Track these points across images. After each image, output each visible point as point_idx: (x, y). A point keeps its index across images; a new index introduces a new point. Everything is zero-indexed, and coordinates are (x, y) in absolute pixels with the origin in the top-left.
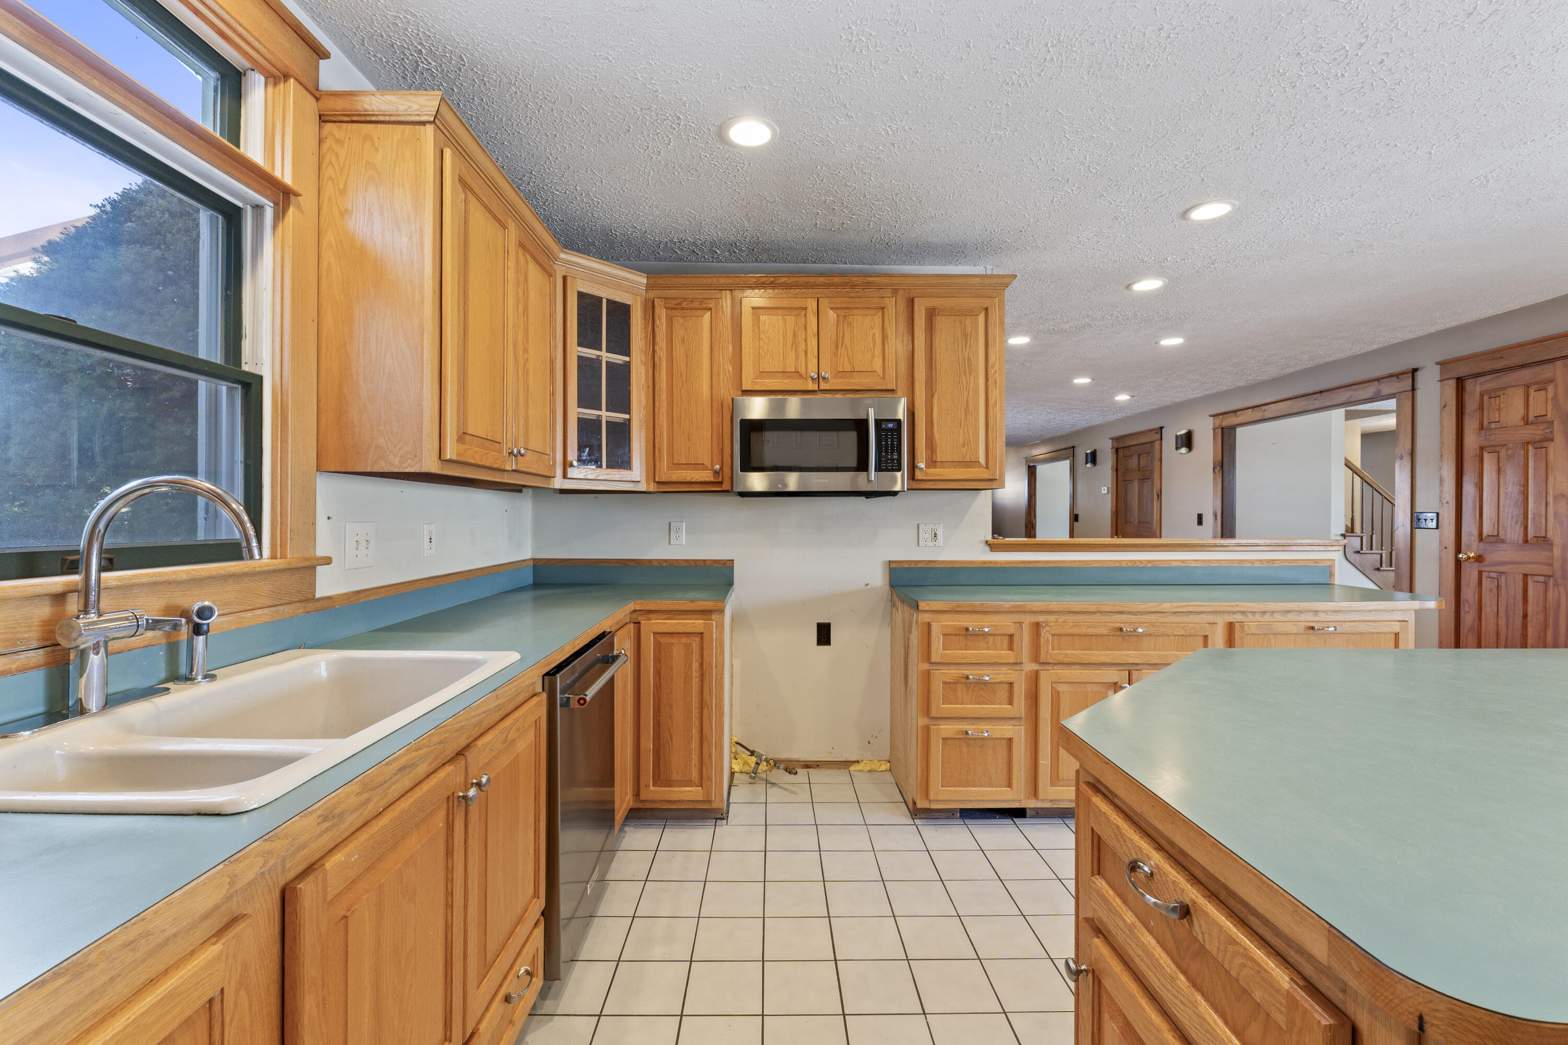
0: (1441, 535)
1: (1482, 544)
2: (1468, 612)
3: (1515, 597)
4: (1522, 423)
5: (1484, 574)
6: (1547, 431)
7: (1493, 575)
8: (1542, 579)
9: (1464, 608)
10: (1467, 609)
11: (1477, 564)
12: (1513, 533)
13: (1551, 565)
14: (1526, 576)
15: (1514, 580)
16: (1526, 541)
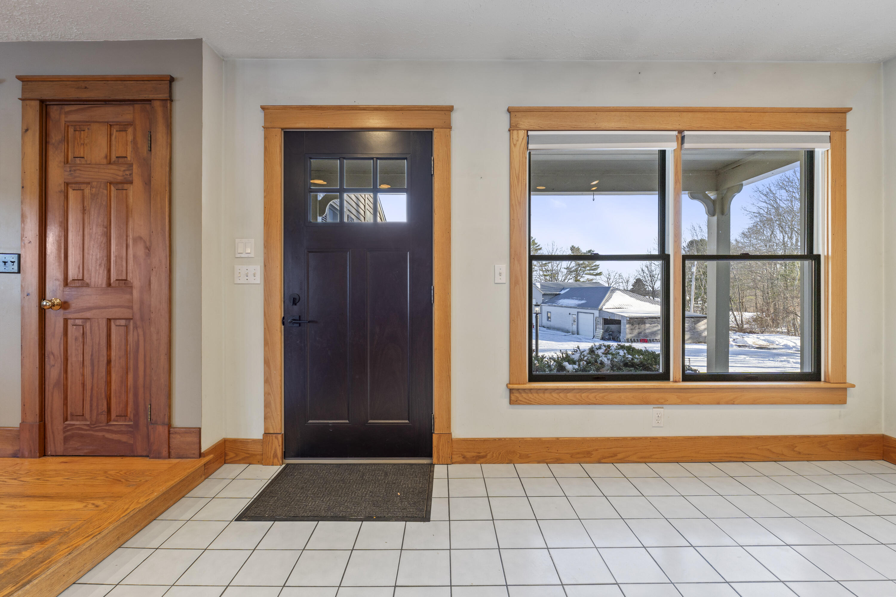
0: (23, 280)
1: (67, 289)
2: (54, 366)
3: (99, 343)
4: (105, 161)
5: (70, 322)
6: (128, 173)
7: (79, 322)
8: (123, 322)
9: (50, 361)
10: (52, 362)
11: (62, 311)
12: (97, 276)
13: (131, 308)
14: (109, 320)
15: (99, 325)
16: (109, 285)
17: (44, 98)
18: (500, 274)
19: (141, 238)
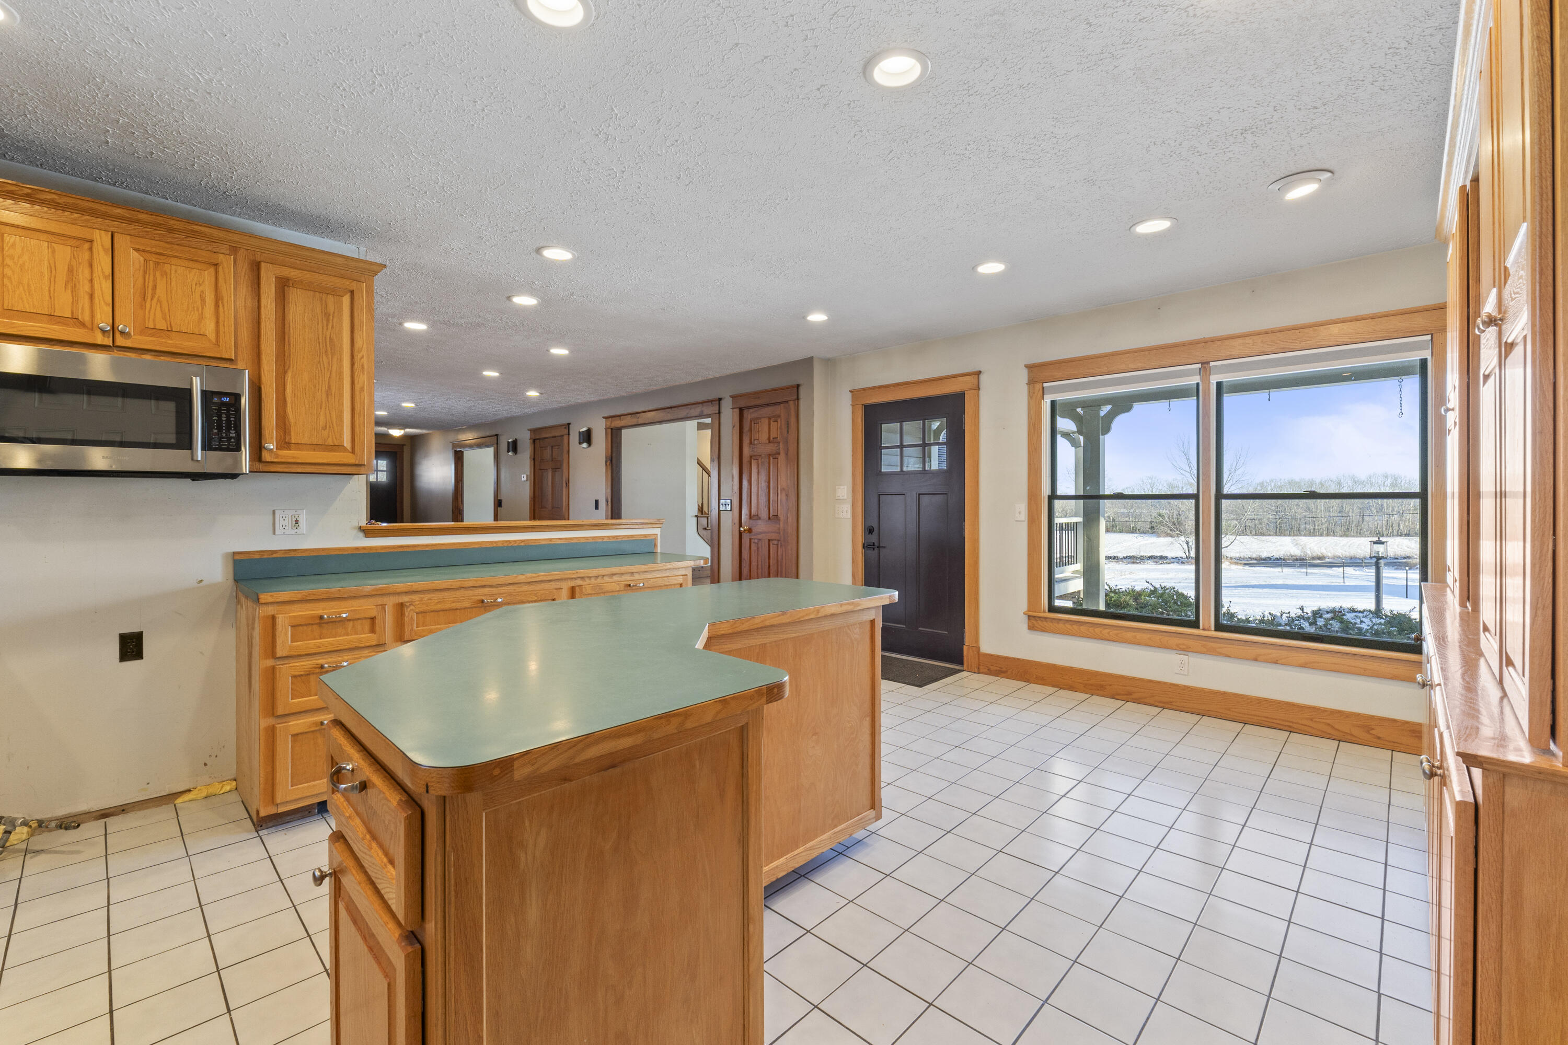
0: (733, 515)
1: (751, 521)
3: (765, 553)
4: (767, 441)
5: (752, 541)
6: (778, 448)
7: (756, 541)
8: (776, 541)
9: (743, 564)
11: (748, 534)
12: (764, 513)
13: (779, 533)
14: (769, 540)
15: (765, 542)
16: (769, 518)
17: (742, 406)
18: (1020, 513)
19: (784, 489)
